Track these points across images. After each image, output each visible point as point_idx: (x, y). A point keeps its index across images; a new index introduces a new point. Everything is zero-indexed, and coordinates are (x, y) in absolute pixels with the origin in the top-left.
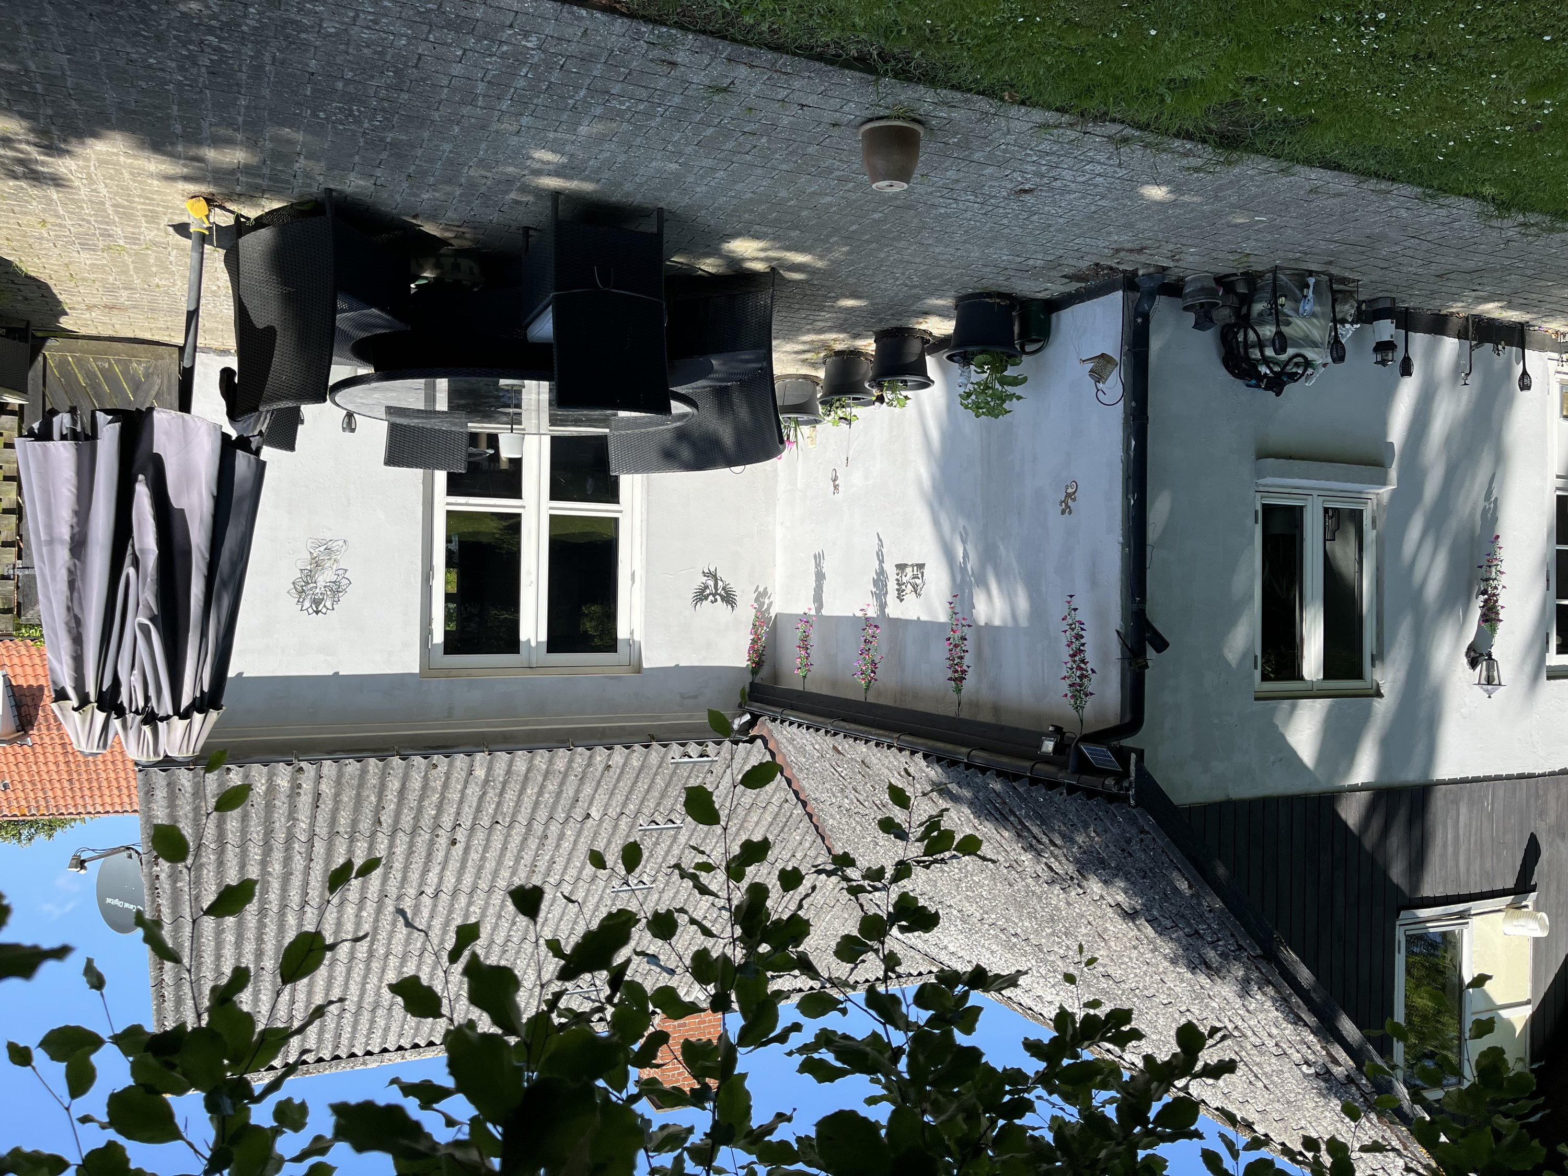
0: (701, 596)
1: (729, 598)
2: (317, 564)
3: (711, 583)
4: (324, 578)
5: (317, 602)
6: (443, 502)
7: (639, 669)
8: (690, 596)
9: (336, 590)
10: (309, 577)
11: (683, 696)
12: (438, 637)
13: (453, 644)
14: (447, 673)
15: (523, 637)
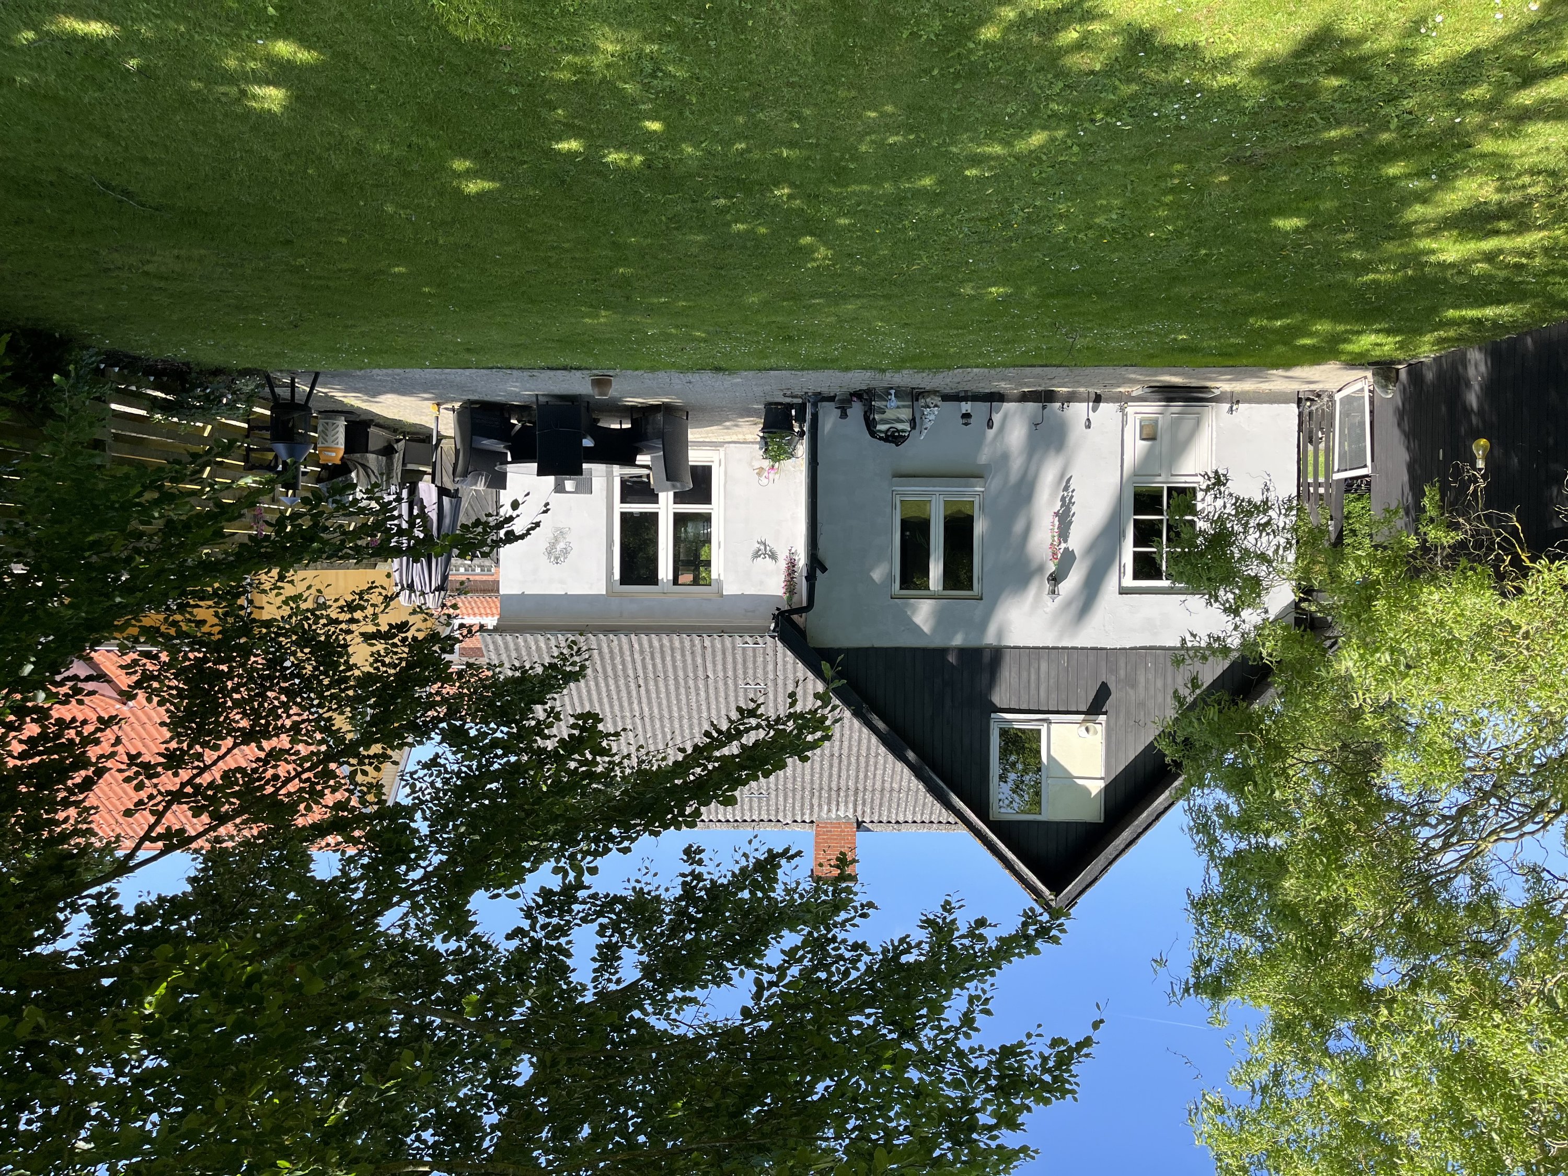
0: (757, 555)
1: (773, 556)
2: (556, 539)
3: (762, 547)
4: (561, 546)
5: (557, 558)
6: (619, 508)
7: (722, 596)
8: (750, 555)
9: (565, 552)
10: (553, 545)
11: (746, 611)
12: (617, 576)
13: (624, 580)
14: (621, 595)
15: (660, 577)
